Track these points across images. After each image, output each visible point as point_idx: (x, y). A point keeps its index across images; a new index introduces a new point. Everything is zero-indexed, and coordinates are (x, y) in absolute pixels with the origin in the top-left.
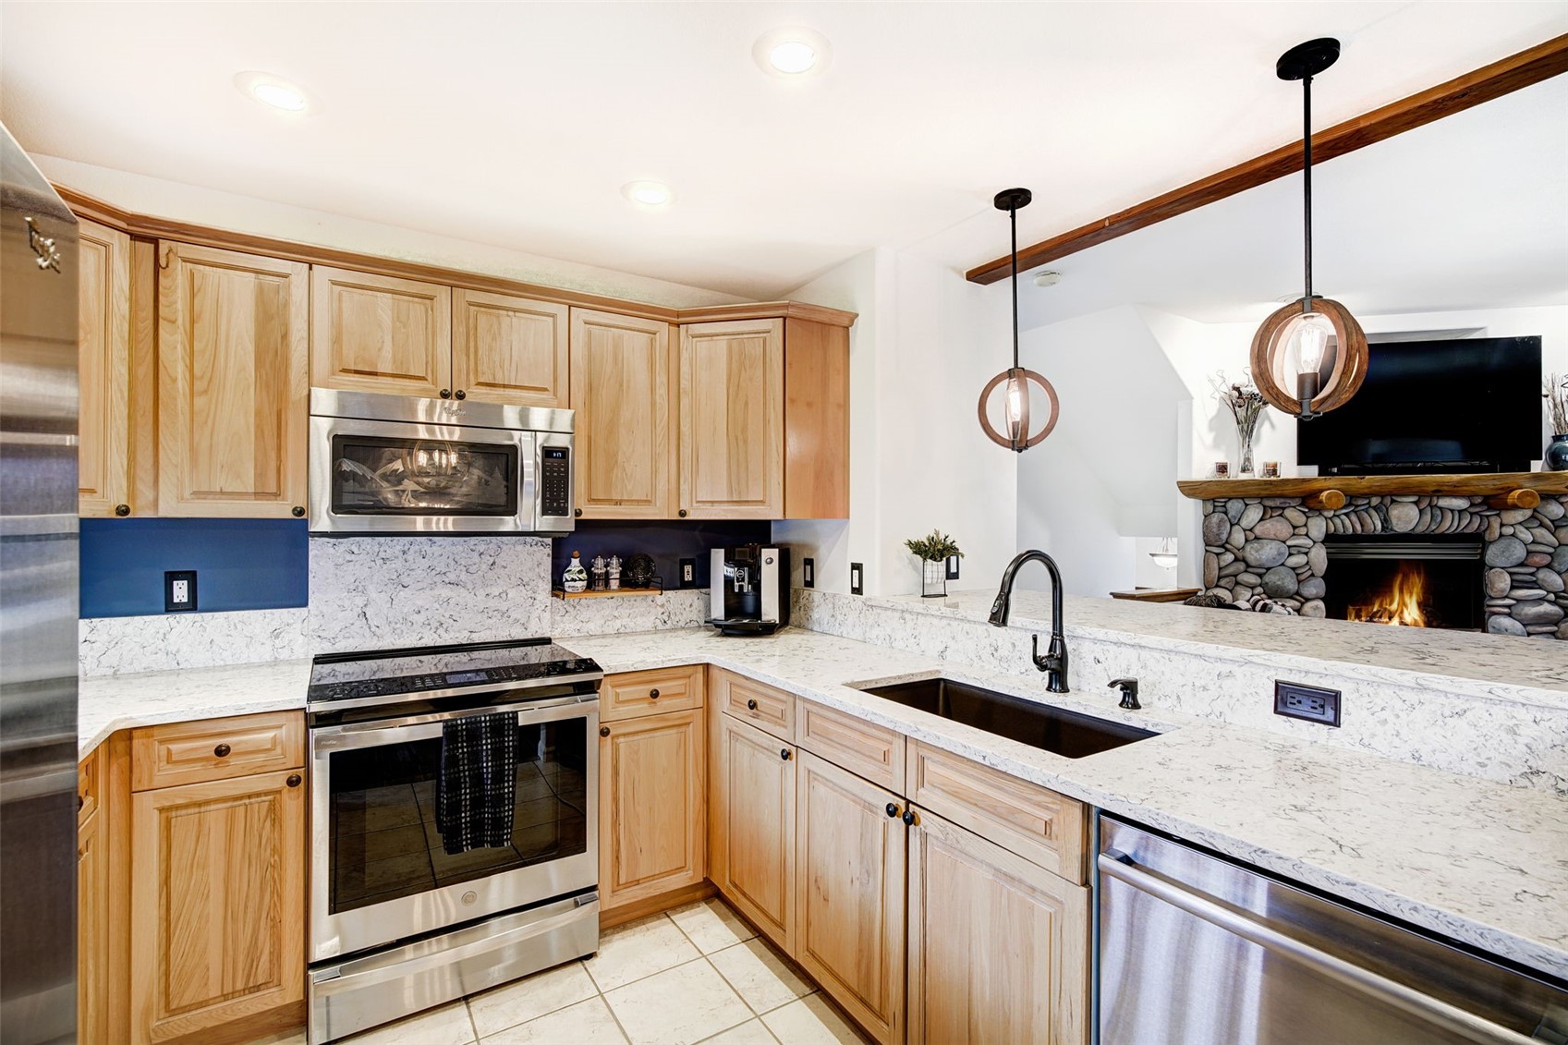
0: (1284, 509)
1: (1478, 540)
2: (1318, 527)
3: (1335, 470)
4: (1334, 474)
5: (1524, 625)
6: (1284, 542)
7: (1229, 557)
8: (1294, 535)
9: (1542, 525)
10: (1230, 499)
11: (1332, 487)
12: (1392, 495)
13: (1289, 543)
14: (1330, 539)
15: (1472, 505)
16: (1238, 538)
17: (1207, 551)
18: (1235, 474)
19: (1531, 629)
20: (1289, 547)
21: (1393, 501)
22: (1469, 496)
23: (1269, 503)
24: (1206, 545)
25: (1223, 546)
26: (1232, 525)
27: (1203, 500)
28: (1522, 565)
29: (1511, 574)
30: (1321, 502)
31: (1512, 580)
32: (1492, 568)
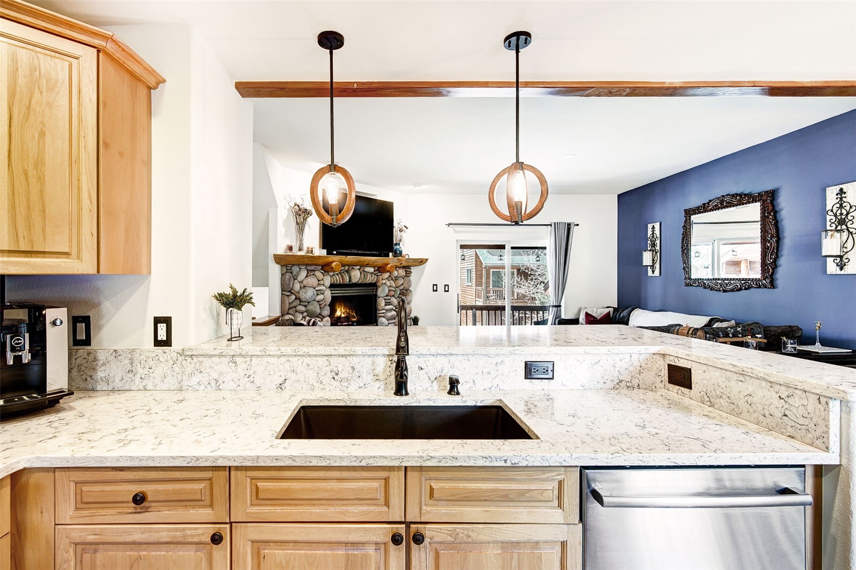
0: (314, 271)
1: (374, 285)
2: (328, 281)
3: (335, 252)
4: (334, 254)
5: (388, 320)
6: (314, 288)
7: (293, 297)
8: (318, 284)
9: (392, 279)
10: (293, 265)
11: (336, 260)
12: (352, 265)
13: (317, 289)
14: (332, 286)
15: (375, 271)
16: (297, 286)
17: (282, 294)
18: (296, 252)
19: (390, 322)
20: (317, 291)
21: (352, 268)
22: (374, 267)
23: (309, 268)
24: (282, 291)
25: (290, 291)
26: (294, 279)
27: (281, 266)
28: (387, 296)
29: (385, 299)
30: (332, 268)
31: (385, 302)
32: (379, 297)
